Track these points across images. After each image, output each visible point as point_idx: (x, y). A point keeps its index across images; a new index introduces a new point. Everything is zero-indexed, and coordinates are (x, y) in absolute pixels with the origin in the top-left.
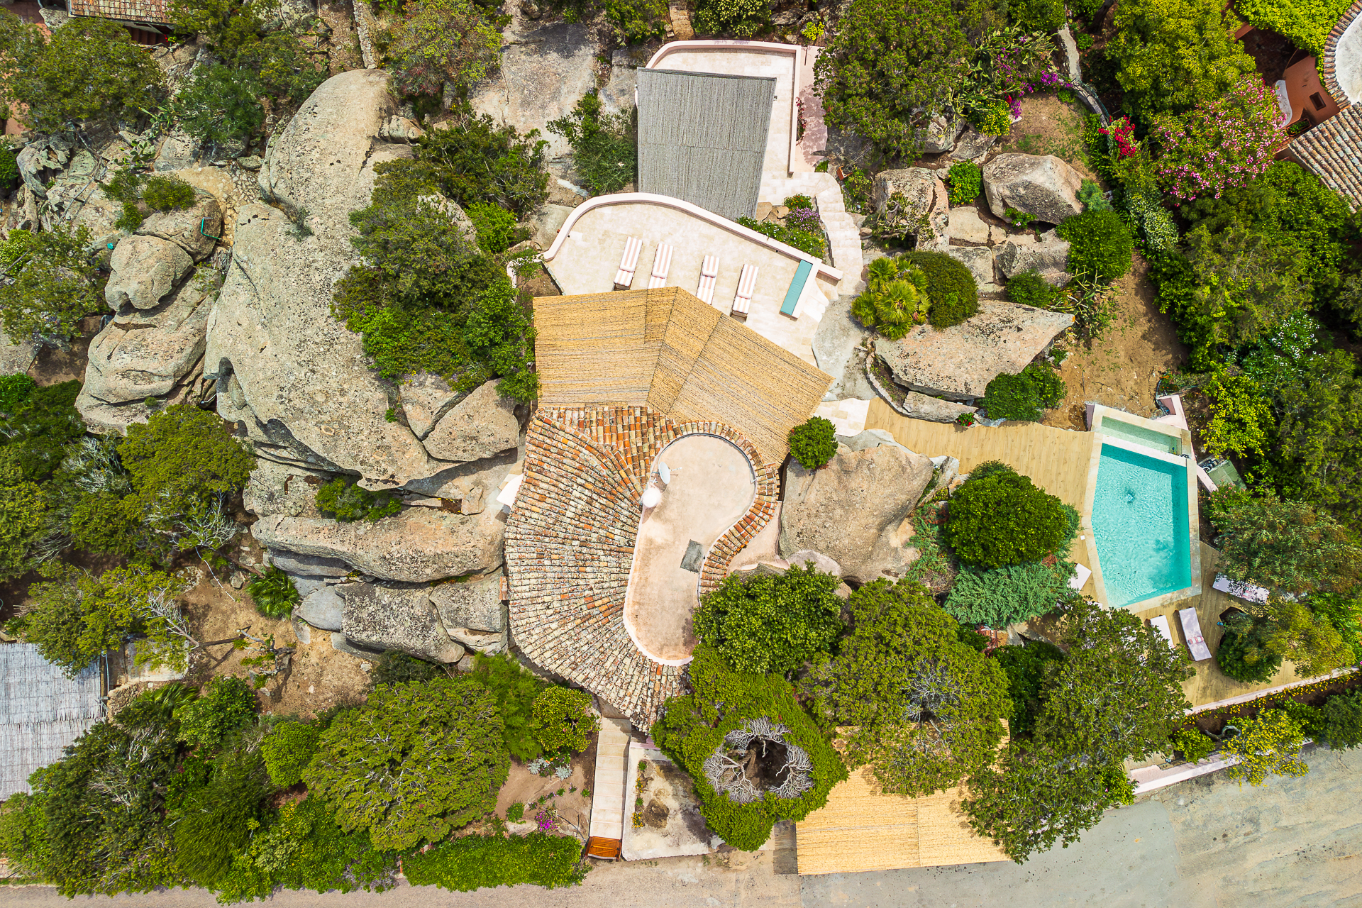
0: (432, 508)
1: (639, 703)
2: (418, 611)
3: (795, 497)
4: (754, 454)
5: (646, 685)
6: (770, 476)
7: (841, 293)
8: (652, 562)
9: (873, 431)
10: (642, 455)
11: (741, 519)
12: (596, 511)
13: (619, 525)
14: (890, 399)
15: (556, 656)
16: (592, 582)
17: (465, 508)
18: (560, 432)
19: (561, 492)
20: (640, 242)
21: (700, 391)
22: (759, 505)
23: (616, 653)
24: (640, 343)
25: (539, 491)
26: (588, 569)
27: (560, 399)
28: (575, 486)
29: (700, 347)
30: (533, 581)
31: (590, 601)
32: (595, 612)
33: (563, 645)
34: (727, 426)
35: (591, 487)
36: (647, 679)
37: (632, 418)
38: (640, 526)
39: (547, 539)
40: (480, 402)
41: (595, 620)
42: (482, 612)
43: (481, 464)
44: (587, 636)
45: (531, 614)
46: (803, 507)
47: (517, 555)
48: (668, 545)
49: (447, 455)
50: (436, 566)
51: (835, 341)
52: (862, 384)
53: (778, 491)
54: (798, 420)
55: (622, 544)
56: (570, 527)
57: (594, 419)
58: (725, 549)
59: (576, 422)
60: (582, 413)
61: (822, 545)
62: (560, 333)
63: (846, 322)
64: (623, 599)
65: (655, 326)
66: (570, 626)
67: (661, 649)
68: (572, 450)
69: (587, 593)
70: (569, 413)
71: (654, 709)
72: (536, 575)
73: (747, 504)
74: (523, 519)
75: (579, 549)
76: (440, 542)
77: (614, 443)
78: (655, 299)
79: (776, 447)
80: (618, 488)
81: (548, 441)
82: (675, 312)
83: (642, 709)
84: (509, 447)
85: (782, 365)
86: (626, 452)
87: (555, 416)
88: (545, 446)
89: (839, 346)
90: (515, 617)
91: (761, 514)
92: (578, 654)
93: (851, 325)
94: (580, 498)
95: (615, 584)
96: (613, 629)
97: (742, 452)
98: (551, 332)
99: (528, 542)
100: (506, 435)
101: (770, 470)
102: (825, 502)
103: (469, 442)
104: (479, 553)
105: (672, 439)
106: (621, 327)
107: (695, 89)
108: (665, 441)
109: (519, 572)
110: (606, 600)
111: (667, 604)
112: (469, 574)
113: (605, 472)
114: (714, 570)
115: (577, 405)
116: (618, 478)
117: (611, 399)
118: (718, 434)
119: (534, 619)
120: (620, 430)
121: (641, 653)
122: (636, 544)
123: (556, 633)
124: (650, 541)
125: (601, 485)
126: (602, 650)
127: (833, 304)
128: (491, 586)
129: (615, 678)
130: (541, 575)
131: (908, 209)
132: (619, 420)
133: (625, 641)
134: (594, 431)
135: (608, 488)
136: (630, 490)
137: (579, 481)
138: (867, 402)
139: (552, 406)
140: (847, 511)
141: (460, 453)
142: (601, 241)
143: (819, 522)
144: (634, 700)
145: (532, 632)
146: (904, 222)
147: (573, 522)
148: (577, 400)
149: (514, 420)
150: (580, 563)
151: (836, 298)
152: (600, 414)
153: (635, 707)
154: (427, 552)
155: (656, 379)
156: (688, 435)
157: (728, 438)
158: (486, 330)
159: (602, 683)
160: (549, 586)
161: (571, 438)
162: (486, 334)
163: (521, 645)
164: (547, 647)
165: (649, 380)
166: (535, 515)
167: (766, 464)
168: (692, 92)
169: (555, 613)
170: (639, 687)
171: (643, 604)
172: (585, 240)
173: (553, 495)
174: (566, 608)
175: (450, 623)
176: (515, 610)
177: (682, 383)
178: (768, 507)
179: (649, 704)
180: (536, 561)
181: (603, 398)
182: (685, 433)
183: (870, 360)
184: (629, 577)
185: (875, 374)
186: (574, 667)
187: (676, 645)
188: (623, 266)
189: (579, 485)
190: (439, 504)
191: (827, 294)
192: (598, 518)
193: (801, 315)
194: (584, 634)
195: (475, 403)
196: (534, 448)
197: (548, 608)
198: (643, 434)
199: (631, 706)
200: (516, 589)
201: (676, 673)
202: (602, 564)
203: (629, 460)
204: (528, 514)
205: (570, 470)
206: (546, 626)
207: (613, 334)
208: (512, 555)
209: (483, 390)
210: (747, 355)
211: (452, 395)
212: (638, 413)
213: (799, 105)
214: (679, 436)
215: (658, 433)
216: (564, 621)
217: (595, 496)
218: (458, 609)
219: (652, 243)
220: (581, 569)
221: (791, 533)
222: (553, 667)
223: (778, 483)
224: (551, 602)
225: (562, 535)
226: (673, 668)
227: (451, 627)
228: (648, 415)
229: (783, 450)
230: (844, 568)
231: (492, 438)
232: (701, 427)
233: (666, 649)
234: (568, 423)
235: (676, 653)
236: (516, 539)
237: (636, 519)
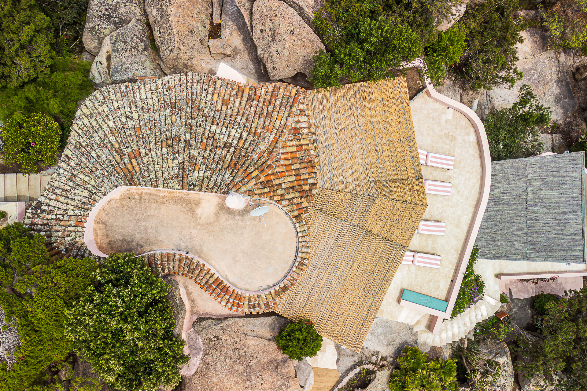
0: (212, 15)
1: (50, 208)
2: (122, 10)
3: (250, 327)
4: (285, 289)
5: (66, 212)
6: (267, 305)
7: (419, 333)
8: (180, 206)
9: (312, 374)
10: (274, 188)
11: (225, 282)
12: (219, 152)
13: (208, 174)
14: (340, 386)
15: (85, 129)
16: (154, 154)
17: (214, 43)
18: (287, 113)
19: (233, 119)
20: (452, 167)
21: (336, 234)
22: (239, 297)
23: (92, 183)
24: (373, 177)
25: (232, 99)
26: (165, 150)
27: (317, 110)
28: (239, 131)
29: (375, 230)
30: (150, 102)
31: (137, 155)
32: (126, 160)
33: (95, 134)
34: (307, 262)
35: (240, 145)
36: (71, 213)
37: (307, 176)
38: (208, 194)
39: (189, 110)
40: (306, 40)
41: (119, 160)
42: (125, 63)
43: (252, 48)
44: (105, 155)
45: (120, 103)
46: (241, 336)
47: (173, 85)
48: (196, 220)
49: (257, 15)
50: (159, 18)
51: (383, 335)
52: (349, 362)
53: (254, 313)
54: (319, 325)
55: (190, 179)
56: (202, 129)
57: (302, 142)
58: (197, 272)
59: (298, 126)
60: (306, 131)
61: (209, 359)
62: (376, 103)
63: (399, 341)
64: (140, 184)
65: (391, 188)
66: (112, 138)
67: (102, 222)
68: (272, 124)
69: (143, 151)
70: (305, 119)
71: (45, 222)
72: (156, 103)
73: (240, 286)
74: (205, 87)
75: (182, 139)
76: (181, 19)
77: (282, 162)
78: (415, 187)
79: (293, 308)
80: (242, 171)
81: (278, 103)
82: (404, 205)
83: (45, 211)
84: (269, 70)
85: (367, 305)
86: (275, 174)
87: (301, 106)
88: (273, 100)
89: (379, 340)
90: (117, 89)
91: (231, 300)
92: (88, 149)
93: (397, 345)
94: (229, 136)
95: (153, 175)
96: (113, 178)
97: (286, 276)
98: (377, 96)
99: (185, 94)
100: (280, 67)
101: (271, 304)
102: (248, 354)
103: (270, 34)
104: (175, 54)
105: (291, 214)
106: (387, 158)
107: (571, 199)
108: (288, 208)
109: (157, 88)
110: (137, 169)
111: (143, 223)
112: (156, 50)
113: (255, 156)
114: (177, 263)
115: (313, 126)
116: (251, 169)
117: (321, 156)
118: (300, 255)
119: (116, 105)
120: (294, 167)
121: (94, 206)
122: (192, 192)
123: (105, 127)
124: (198, 204)
125: (243, 154)
126: (94, 169)
127: (411, 328)
128: (148, 69)
129: (71, 184)
130: (156, 108)
131: (490, 378)
132: (303, 165)
133: (103, 190)
134: (291, 143)
135: (241, 161)
136: (241, 181)
137: (245, 134)
138: (335, 367)
139: (310, 103)
140: (242, 374)
141: (259, 27)
142: (447, 135)
143: (230, 353)
144: (52, 203)
145: (104, 105)
146: (479, 376)
147: (207, 132)
148: (318, 125)
149: (293, 73)
150: (169, 142)
151: (415, 330)
152: (307, 147)
153: (48, 205)
154: (170, 8)
155: (342, 194)
156: (295, 228)
157: (297, 264)
158: (376, 34)
159: (66, 173)
160: (147, 116)
161: (283, 123)
162: (371, 34)
163: (92, 97)
164: (92, 120)
165: (341, 188)
166: (209, 97)
167: (277, 300)
168: (569, 197)
169: (123, 124)
170: (64, 207)
171: (140, 203)
172: (447, 122)
173: (229, 112)
174: (128, 133)
175: (114, 38)
176: (123, 88)
177: (342, 217)
178: (239, 306)
179: (49, 217)
180: (168, 101)
181: (322, 149)
182: (297, 225)
183: (370, 367)
184: (161, 188)
185: (359, 373)
186: (79, 146)
187: (107, 236)
188: (431, 154)
189: (241, 134)
190: (216, 22)
191: (418, 322)
192: (212, 154)
193: (402, 307)
194: (106, 151)
195: (305, 35)
196: (270, 91)
197: (127, 117)
198: (293, 188)
199: (47, 201)
200: (142, 87)
201: (77, 239)
202: (170, 162)
203: (269, 178)
204: (211, 90)
205: (254, 125)
206: (110, 117)
207: (380, 152)
208: (172, 80)
209: (316, 42)
210: (372, 273)
211: (311, 15)
212: (311, 181)
213: (553, 279)
214: (294, 220)
215: (295, 201)
216: (116, 132)
217: (232, 150)
218: (125, 43)
219: (450, 177)
220: (164, 143)
221: (217, 329)
222: (75, 127)
223: (261, 312)
224: (132, 119)
225: (194, 123)
226: (82, 237)
227: (111, 39)
228: (310, 190)
229: (289, 314)
230: (190, 379)
231: (275, 54)
232: (304, 239)
233: (102, 227)
234: (296, 118)
235: (100, 237)
236: (187, 82)
237: (215, 190)
